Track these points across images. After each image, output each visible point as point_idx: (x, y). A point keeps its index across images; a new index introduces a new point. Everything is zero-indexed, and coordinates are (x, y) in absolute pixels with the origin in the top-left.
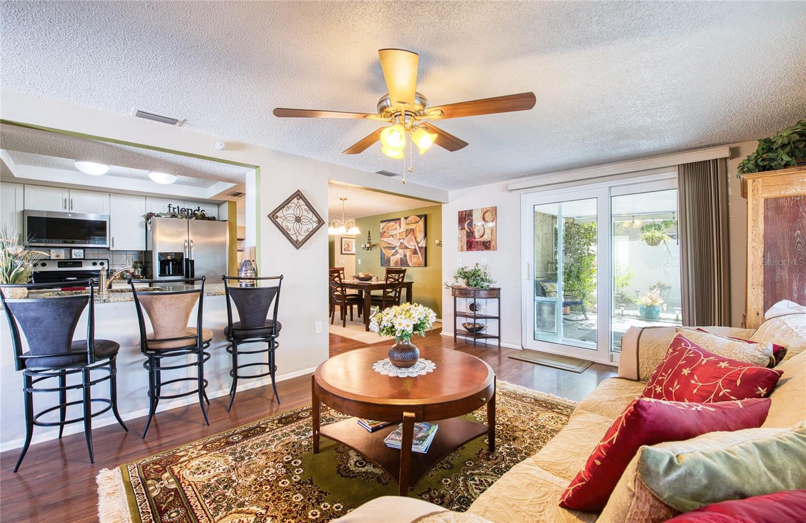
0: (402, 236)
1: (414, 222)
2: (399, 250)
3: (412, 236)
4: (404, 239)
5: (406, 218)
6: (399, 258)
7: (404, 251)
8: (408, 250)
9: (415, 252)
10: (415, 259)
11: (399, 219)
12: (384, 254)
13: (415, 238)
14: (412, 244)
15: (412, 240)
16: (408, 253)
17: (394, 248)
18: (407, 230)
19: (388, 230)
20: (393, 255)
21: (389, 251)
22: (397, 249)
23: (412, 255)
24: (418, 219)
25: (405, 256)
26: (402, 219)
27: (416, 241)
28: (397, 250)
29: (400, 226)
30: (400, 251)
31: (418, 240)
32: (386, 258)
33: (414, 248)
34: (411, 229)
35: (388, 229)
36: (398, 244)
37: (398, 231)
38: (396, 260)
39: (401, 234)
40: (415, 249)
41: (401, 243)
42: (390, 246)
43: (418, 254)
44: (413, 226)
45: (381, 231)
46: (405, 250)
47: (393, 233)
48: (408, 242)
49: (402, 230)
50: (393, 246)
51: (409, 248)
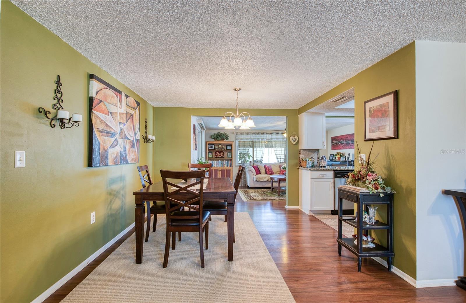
0: (122, 118)
1: (133, 106)
2: (119, 140)
3: (131, 123)
4: (124, 125)
5: (126, 96)
6: (119, 152)
7: (124, 142)
8: (128, 140)
9: (133, 145)
10: (133, 154)
11: (120, 92)
12: (99, 143)
13: (133, 127)
14: (131, 133)
15: (131, 130)
16: (128, 146)
18: (127, 113)
19: (106, 100)
20: (112, 146)
21: (106, 138)
22: (117, 136)
23: (131, 149)
24: (136, 105)
25: (125, 149)
26: (123, 95)
27: (134, 131)
28: (116, 140)
29: (121, 104)
32: (101, 150)
33: (132, 140)
35: (106, 98)
36: (118, 130)
37: (118, 110)
38: (115, 154)
39: (122, 115)
40: (133, 142)
41: (121, 129)
42: (108, 130)
43: (135, 148)
44: (132, 112)
45: (93, 94)
47: (113, 109)
48: (128, 129)
49: (122, 110)
50: (112, 131)
51: (128, 139)
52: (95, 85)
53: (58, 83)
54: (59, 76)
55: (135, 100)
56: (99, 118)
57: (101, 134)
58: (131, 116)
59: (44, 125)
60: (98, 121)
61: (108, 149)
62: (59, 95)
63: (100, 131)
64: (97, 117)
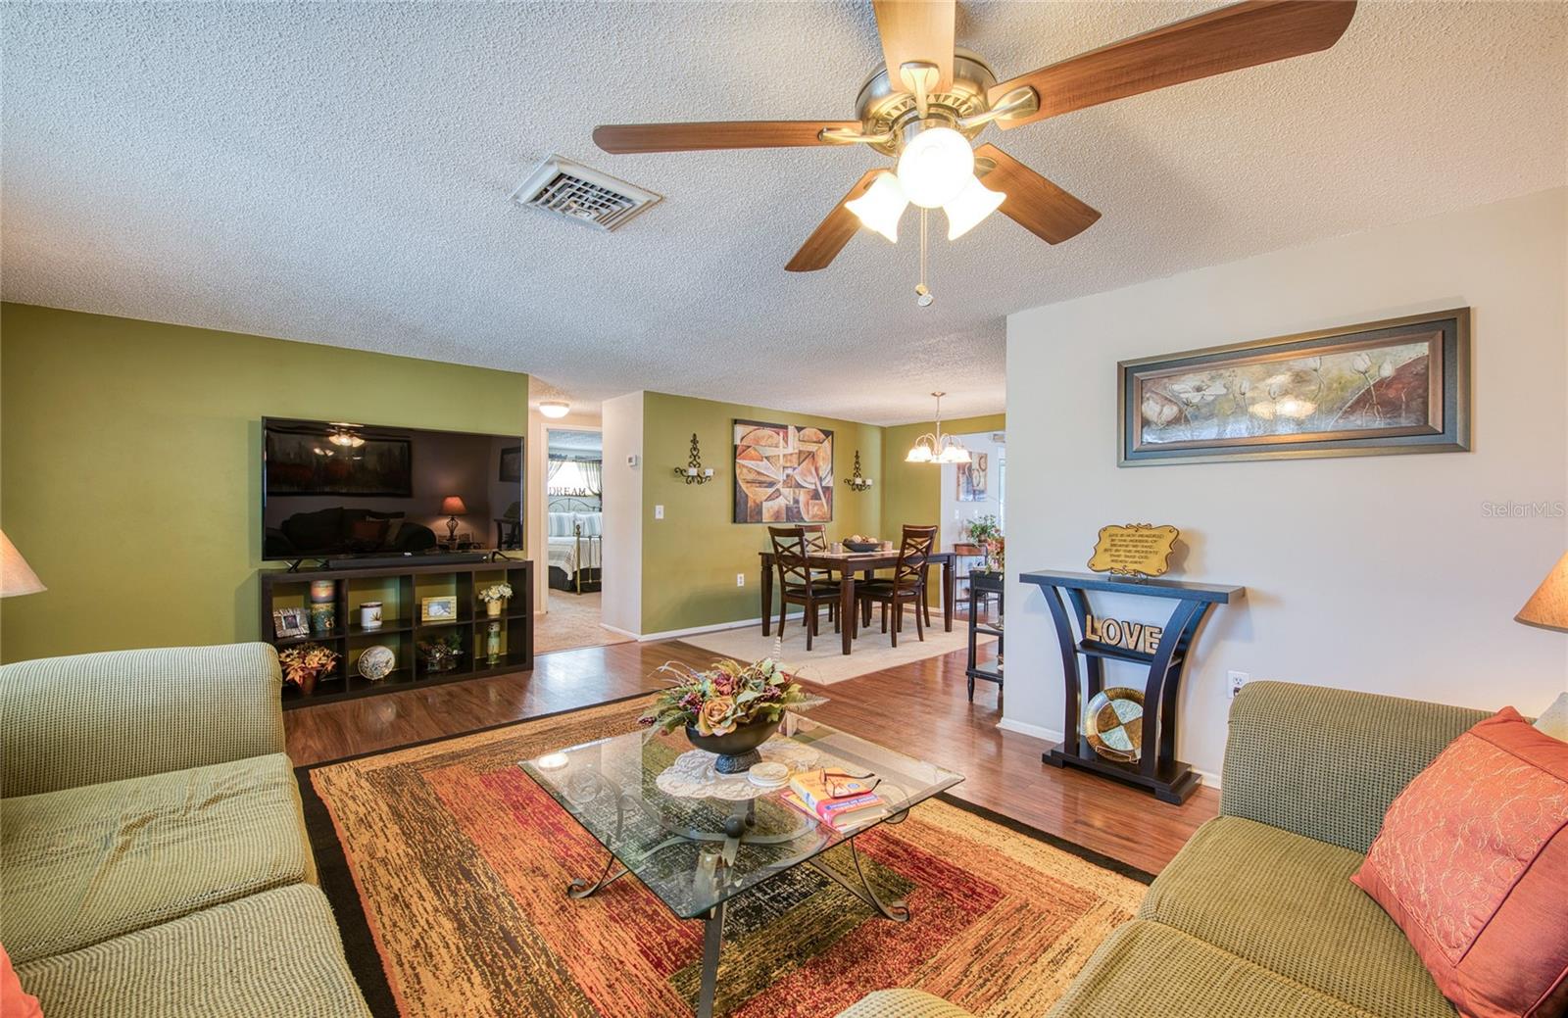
0: (790, 461)
1: (815, 440)
2: (781, 490)
3: (810, 465)
4: (794, 469)
5: (799, 429)
6: (783, 505)
7: (794, 493)
8: (803, 490)
9: (815, 496)
10: (816, 508)
11: (785, 427)
12: (750, 496)
13: (817, 470)
14: (810, 479)
15: (811, 474)
16: (802, 498)
17: (771, 484)
18: (800, 452)
19: (758, 443)
20: (770, 498)
21: (760, 490)
22: (779, 486)
23: (811, 501)
24: (822, 436)
25: (796, 501)
26: (791, 430)
27: (818, 475)
28: (778, 490)
29: (786, 442)
30: (785, 491)
31: (821, 474)
32: (754, 504)
33: (813, 487)
34: (810, 453)
35: (757, 441)
36: (782, 477)
37: (781, 451)
38: (776, 508)
39: (789, 457)
40: (816, 490)
41: (788, 476)
42: (764, 479)
43: (820, 499)
44: (813, 448)
45: (738, 442)
46: (797, 491)
47: (770, 452)
48: (802, 474)
49: (790, 450)
50: (768, 480)
51: (803, 487)
52: (740, 430)
53: (694, 441)
54: (695, 435)
55: (821, 430)
56: (747, 467)
57: (749, 485)
58: (812, 455)
59: (681, 483)
60: (745, 470)
61: (762, 503)
62: (695, 453)
63: (748, 482)
64: (743, 466)
